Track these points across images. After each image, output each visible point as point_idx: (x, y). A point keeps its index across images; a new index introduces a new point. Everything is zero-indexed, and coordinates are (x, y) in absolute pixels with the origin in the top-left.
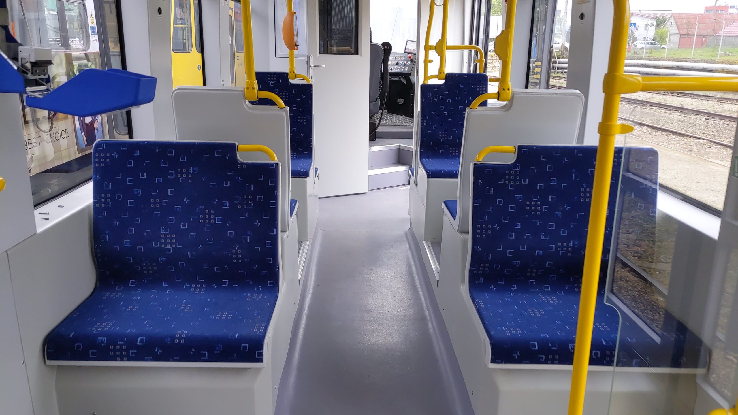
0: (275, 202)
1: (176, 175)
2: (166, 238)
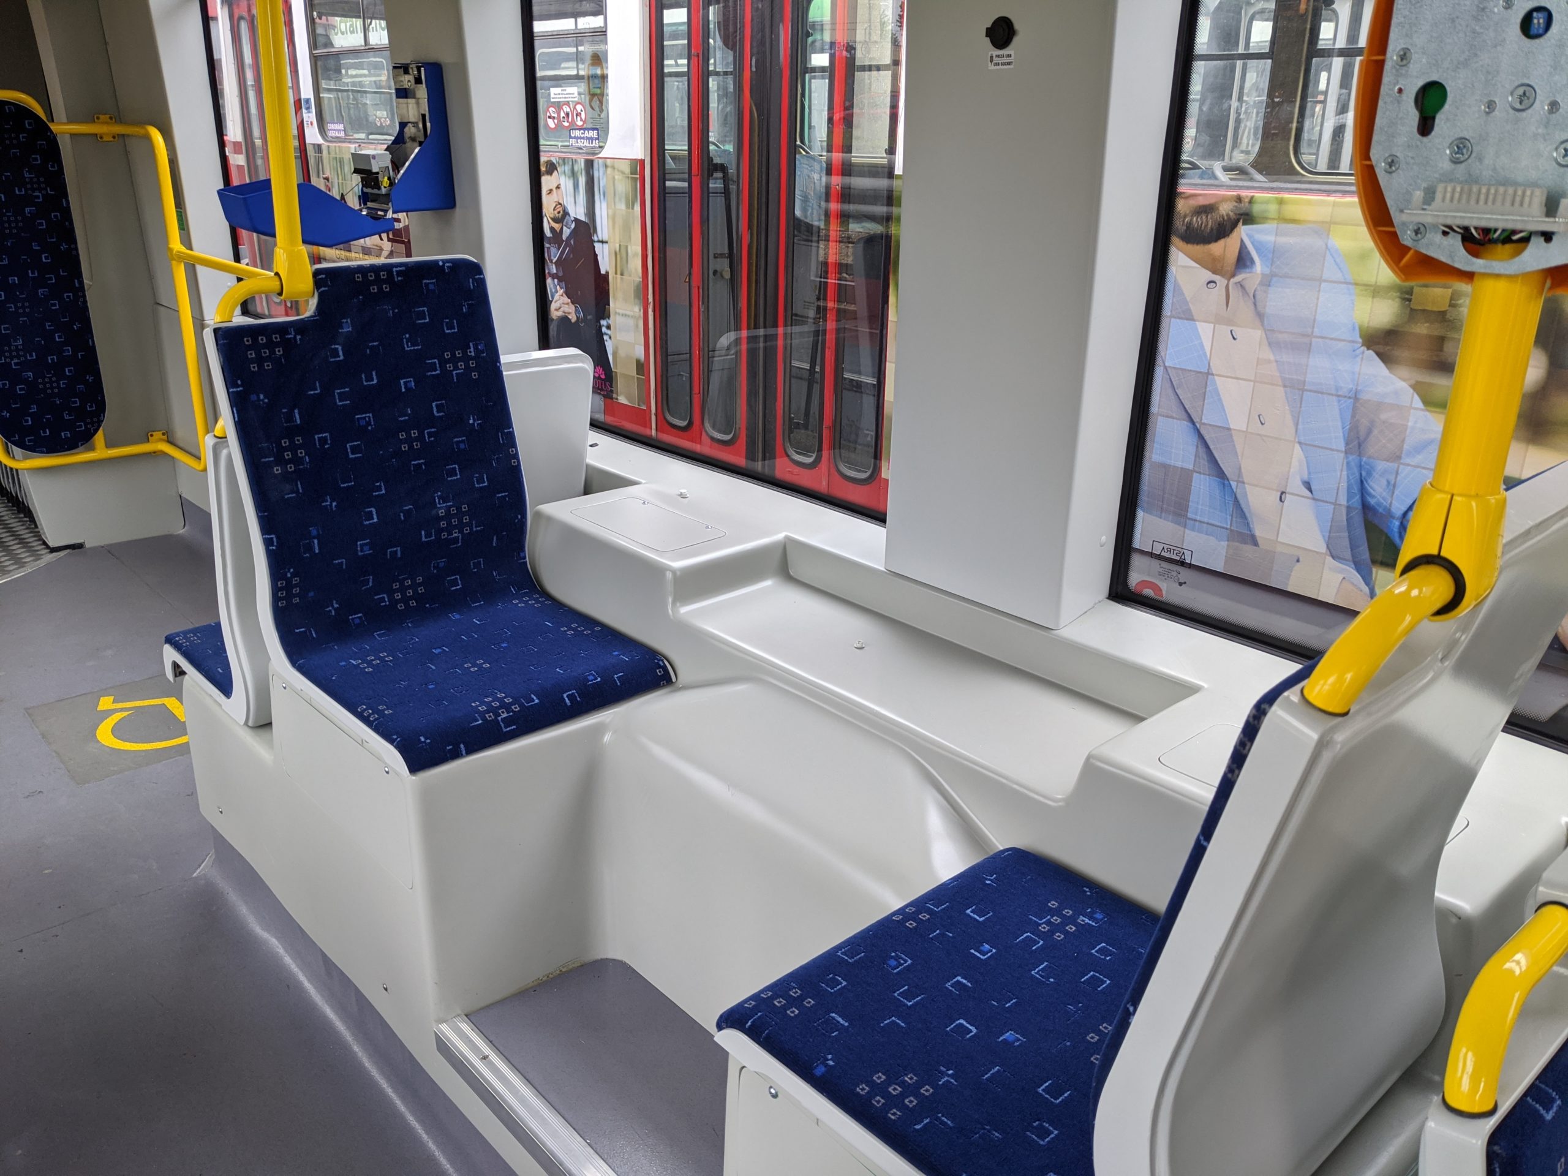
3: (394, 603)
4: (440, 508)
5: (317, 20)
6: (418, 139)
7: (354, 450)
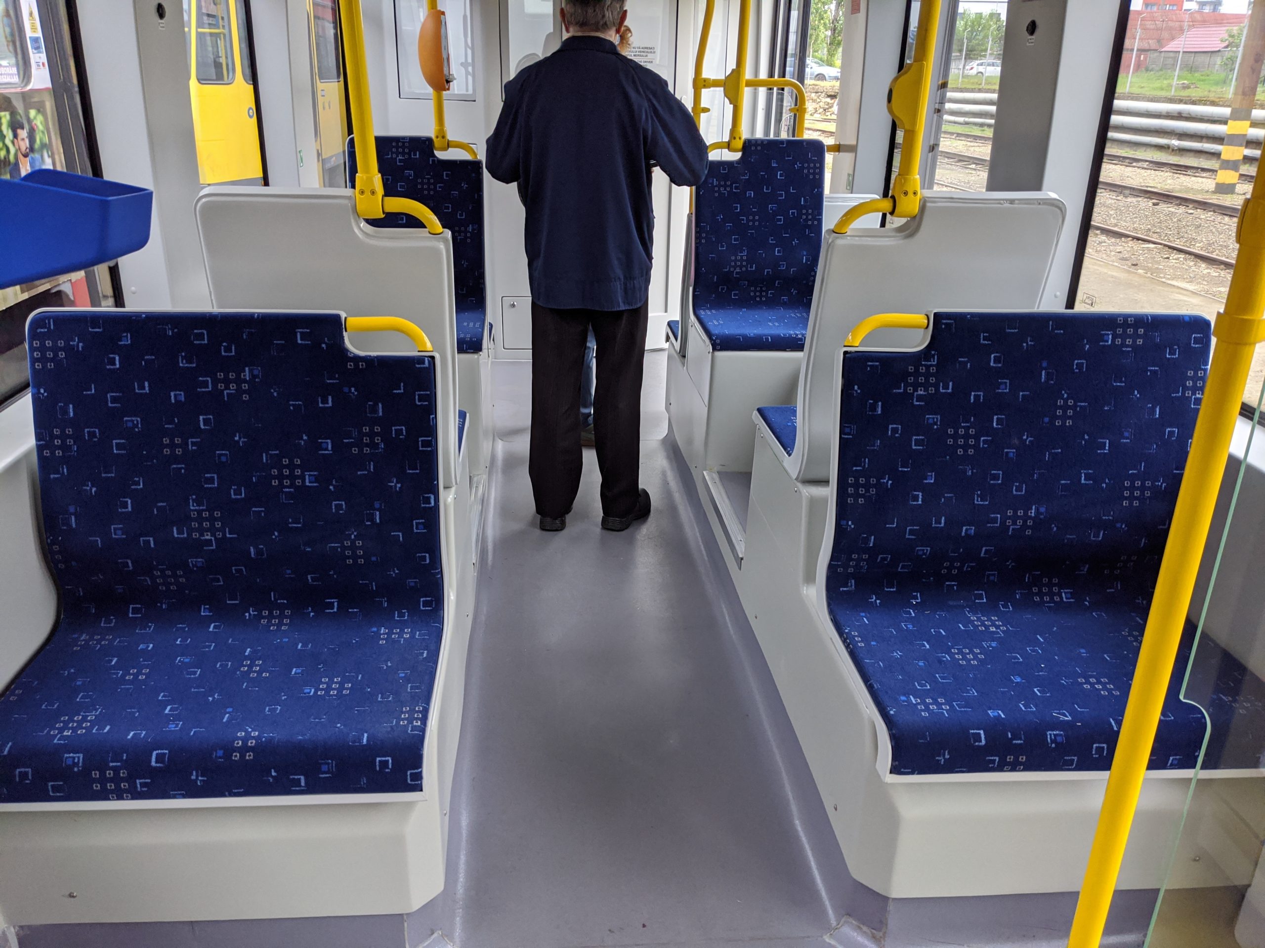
0: (430, 438)
1: (215, 385)
2: (200, 519)
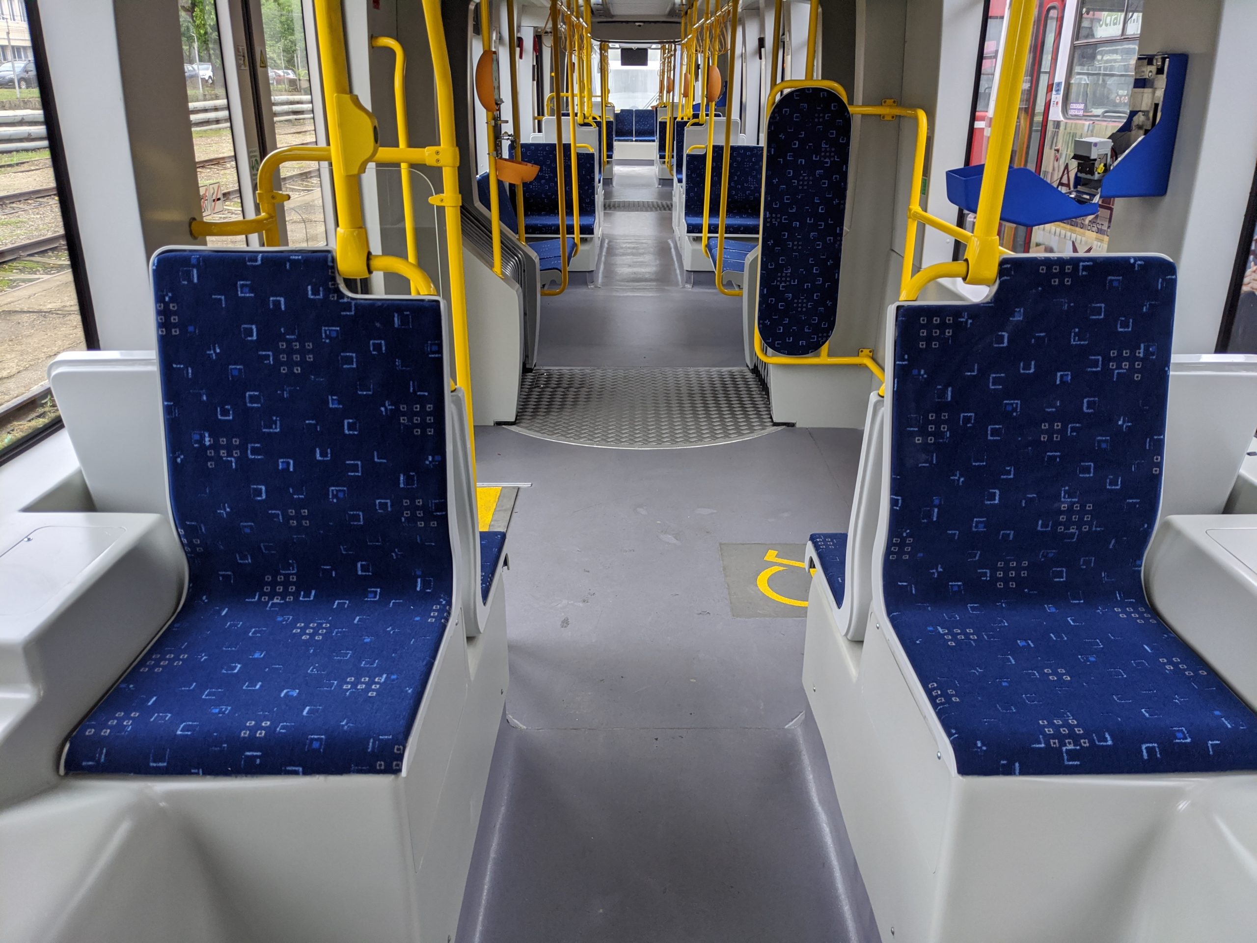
3: (994, 579)
4: (1064, 503)
5: (1085, 16)
6: (1145, 127)
7: (994, 432)
